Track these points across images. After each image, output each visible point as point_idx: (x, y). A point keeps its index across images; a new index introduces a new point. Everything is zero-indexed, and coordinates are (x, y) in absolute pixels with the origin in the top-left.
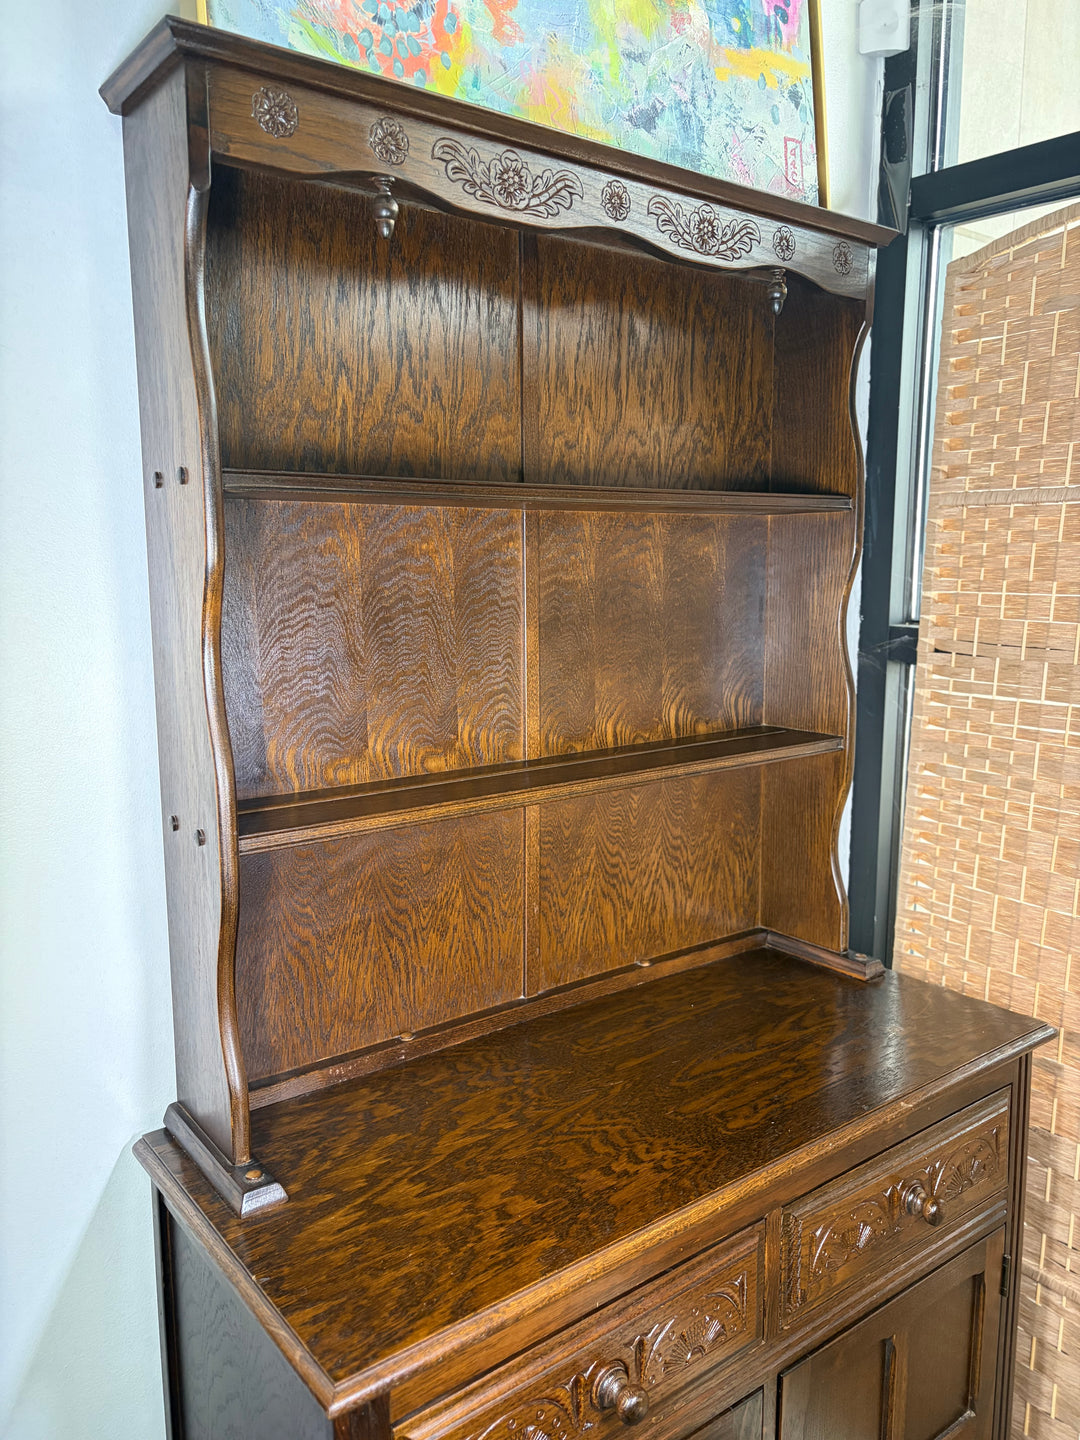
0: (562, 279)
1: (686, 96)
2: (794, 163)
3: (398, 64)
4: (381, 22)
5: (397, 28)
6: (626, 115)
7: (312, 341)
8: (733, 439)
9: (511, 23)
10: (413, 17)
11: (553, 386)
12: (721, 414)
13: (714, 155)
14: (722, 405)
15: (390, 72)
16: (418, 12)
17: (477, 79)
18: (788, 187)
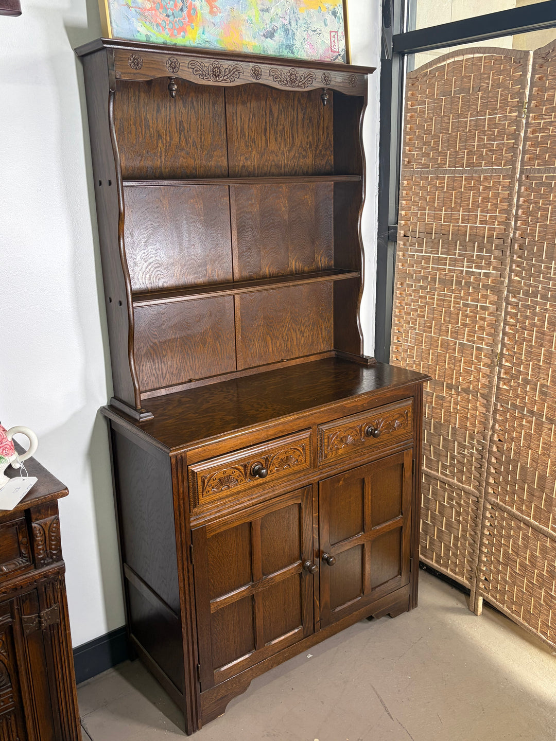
0: (241, 95)
1: (287, 22)
2: (334, 41)
3: (175, 31)
4: (168, 16)
5: (174, 18)
6: (262, 34)
7: (149, 128)
8: (316, 151)
9: (216, 7)
10: (180, 12)
11: (239, 136)
12: (310, 141)
13: (299, 43)
14: (311, 138)
15: (172, 35)
16: (182, 10)
17: (204, 31)
18: (332, 51)
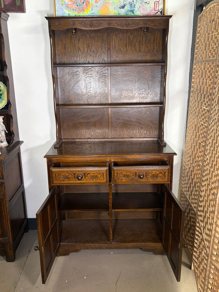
1: (131, 1)
2: (156, 6)
5: (80, 6)
6: (119, 7)
10: (83, 4)
11: (113, 48)
13: (137, 9)
14: (149, 48)
15: (79, 12)
16: (83, 3)
17: (92, 9)
18: (154, 10)
